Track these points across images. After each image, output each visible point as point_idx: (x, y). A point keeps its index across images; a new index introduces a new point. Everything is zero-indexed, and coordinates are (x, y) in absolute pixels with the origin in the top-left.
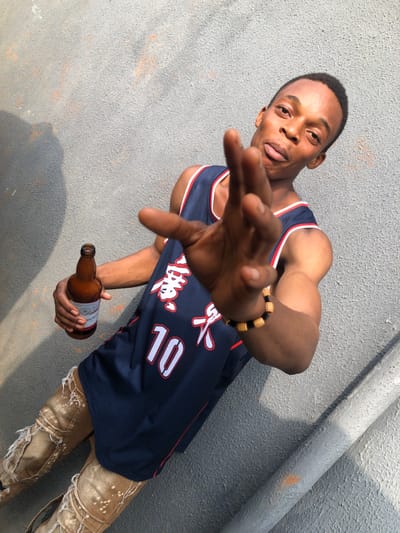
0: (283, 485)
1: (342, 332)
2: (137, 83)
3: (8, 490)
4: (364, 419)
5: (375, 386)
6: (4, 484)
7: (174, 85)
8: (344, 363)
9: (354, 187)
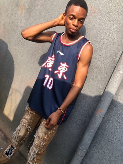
0: (98, 113)
1: (102, 65)
2: (21, 15)
3: (15, 148)
4: (115, 87)
5: (115, 76)
6: (14, 146)
7: (31, 12)
8: (106, 74)
9: (93, 21)
